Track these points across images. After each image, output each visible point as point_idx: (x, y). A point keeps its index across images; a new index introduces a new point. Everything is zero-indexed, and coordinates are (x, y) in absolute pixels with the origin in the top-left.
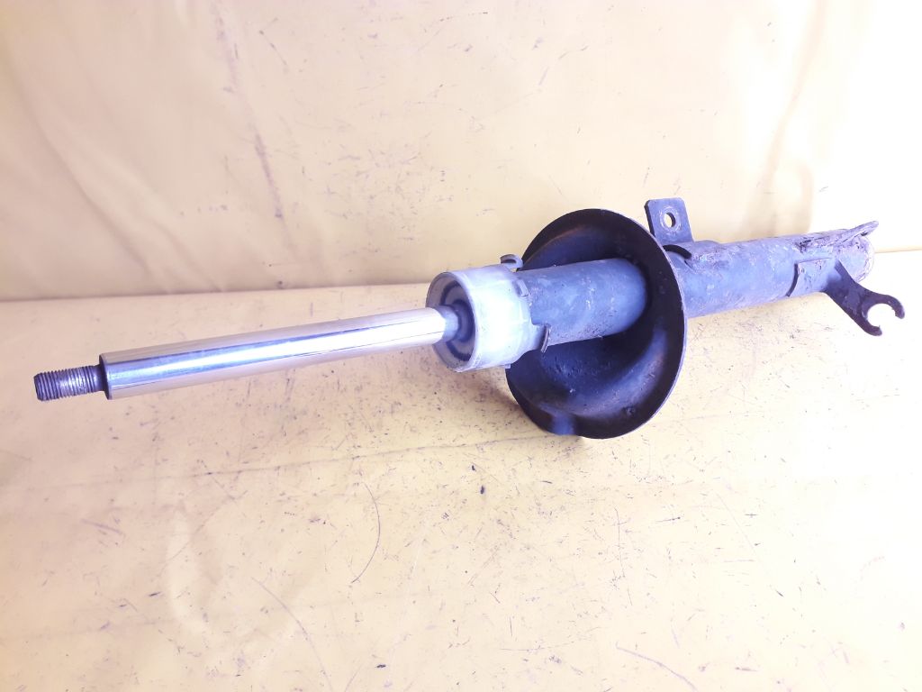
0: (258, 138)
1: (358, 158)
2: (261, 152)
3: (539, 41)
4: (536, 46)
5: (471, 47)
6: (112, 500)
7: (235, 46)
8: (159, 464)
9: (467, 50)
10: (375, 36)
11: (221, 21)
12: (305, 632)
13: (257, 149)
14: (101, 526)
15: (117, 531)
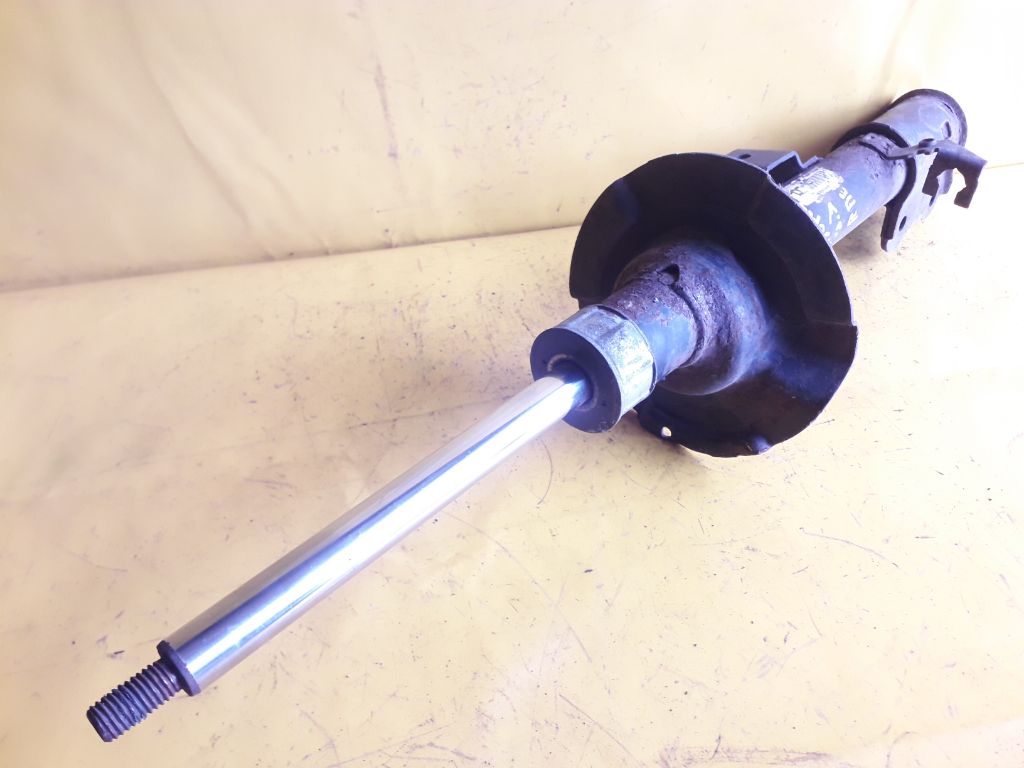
0: (379, 68)
2: (381, 84)
6: (270, 458)
8: (308, 421)
12: (506, 550)
13: (376, 79)
14: (267, 482)
15: (287, 484)
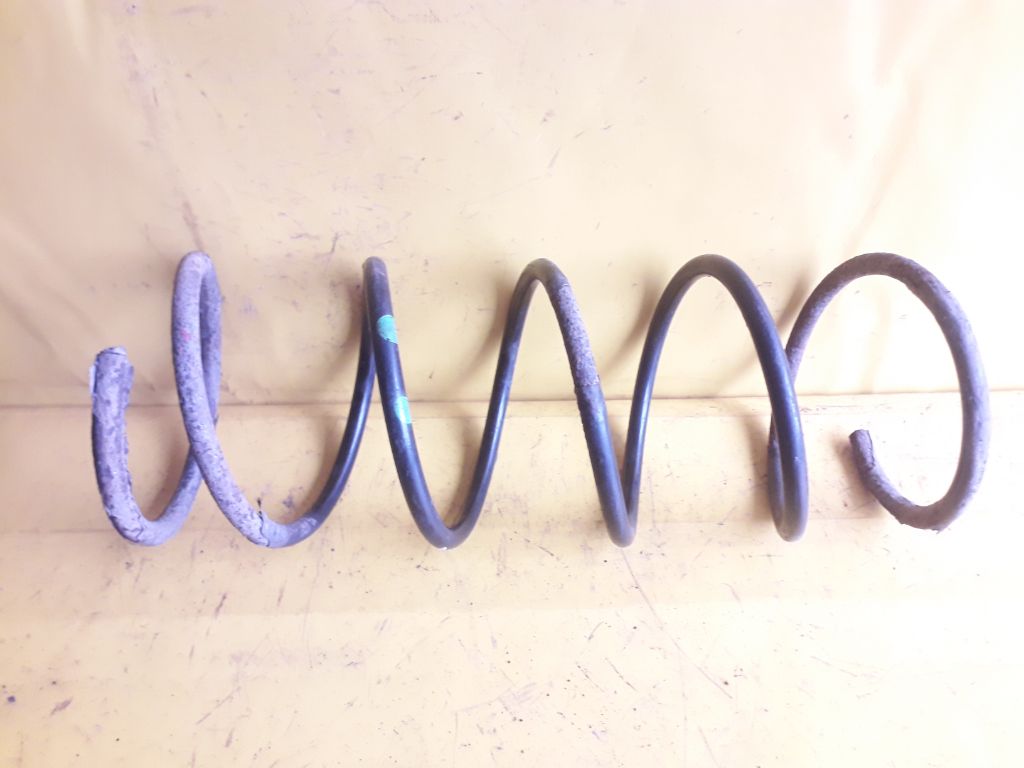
0: (187, 206)
1: (317, 238)
2: (192, 224)
3: (549, 114)
4: (545, 120)
5: (461, 114)
7: (154, 89)
9: (456, 118)
10: (337, 92)
11: (134, 58)
13: (186, 219)
